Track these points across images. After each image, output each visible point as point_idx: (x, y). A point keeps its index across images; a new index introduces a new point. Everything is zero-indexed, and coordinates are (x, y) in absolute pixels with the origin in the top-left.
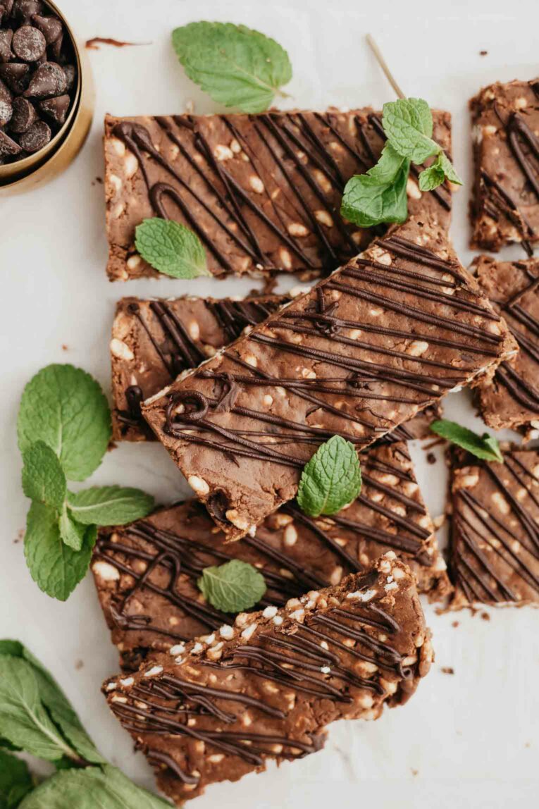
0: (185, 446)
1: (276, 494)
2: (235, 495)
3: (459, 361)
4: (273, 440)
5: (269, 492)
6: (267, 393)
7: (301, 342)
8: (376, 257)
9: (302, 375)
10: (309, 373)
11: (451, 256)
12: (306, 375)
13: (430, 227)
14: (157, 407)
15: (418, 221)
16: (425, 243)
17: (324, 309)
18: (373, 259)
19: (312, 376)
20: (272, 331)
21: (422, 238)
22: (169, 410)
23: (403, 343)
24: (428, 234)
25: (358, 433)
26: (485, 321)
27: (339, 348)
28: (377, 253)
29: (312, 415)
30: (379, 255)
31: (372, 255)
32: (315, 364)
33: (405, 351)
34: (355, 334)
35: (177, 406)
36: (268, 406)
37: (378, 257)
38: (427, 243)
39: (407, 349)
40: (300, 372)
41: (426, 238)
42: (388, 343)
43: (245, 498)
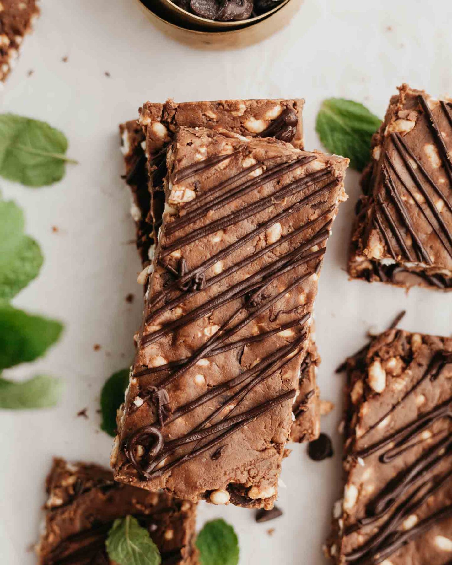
0: (169, 477)
1: (273, 445)
2: (243, 478)
3: (314, 213)
4: (232, 407)
5: (266, 449)
6: (193, 375)
7: (183, 312)
8: (180, 201)
9: (206, 336)
10: (211, 330)
11: (234, 144)
12: (210, 333)
13: (199, 137)
14: (122, 465)
15: (186, 144)
16: (206, 155)
17: (177, 273)
18: (179, 203)
19: (215, 329)
20: (154, 325)
21: (200, 152)
22: (133, 459)
23: (260, 239)
24: (201, 146)
25: (290, 337)
26: (305, 168)
27: (216, 289)
28: (178, 197)
29: (243, 359)
30: (181, 197)
31: (176, 202)
32: (209, 318)
33: (266, 244)
34: (218, 267)
35: (136, 450)
36: (204, 385)
37: (182, 199)
38: (208, 153)
39: (266, 241)
40: (203, 335)
41: (203, 150)
42: (248, 249)
43: (252, 473)
